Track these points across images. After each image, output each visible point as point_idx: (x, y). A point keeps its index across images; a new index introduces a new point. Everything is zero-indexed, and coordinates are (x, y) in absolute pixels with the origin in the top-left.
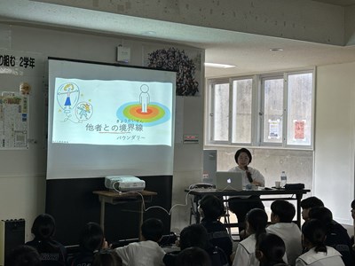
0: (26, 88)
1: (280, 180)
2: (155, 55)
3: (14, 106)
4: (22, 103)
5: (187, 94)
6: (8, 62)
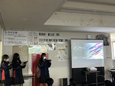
0: (66, 46)
6: (62, 41)
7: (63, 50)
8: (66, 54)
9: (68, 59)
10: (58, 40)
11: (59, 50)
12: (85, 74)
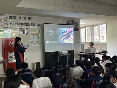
0: (39, 31)
1: (100, 50)
2: (68, 21)
3: (36, 35)
4: (38, 35)
5: (76, 31)
6: (34, 25)
7: (35, 34)
8: (39, 38)
9: (41, 43)
10: (31, 24)
11: (32, 35)
12: (57, 58)
